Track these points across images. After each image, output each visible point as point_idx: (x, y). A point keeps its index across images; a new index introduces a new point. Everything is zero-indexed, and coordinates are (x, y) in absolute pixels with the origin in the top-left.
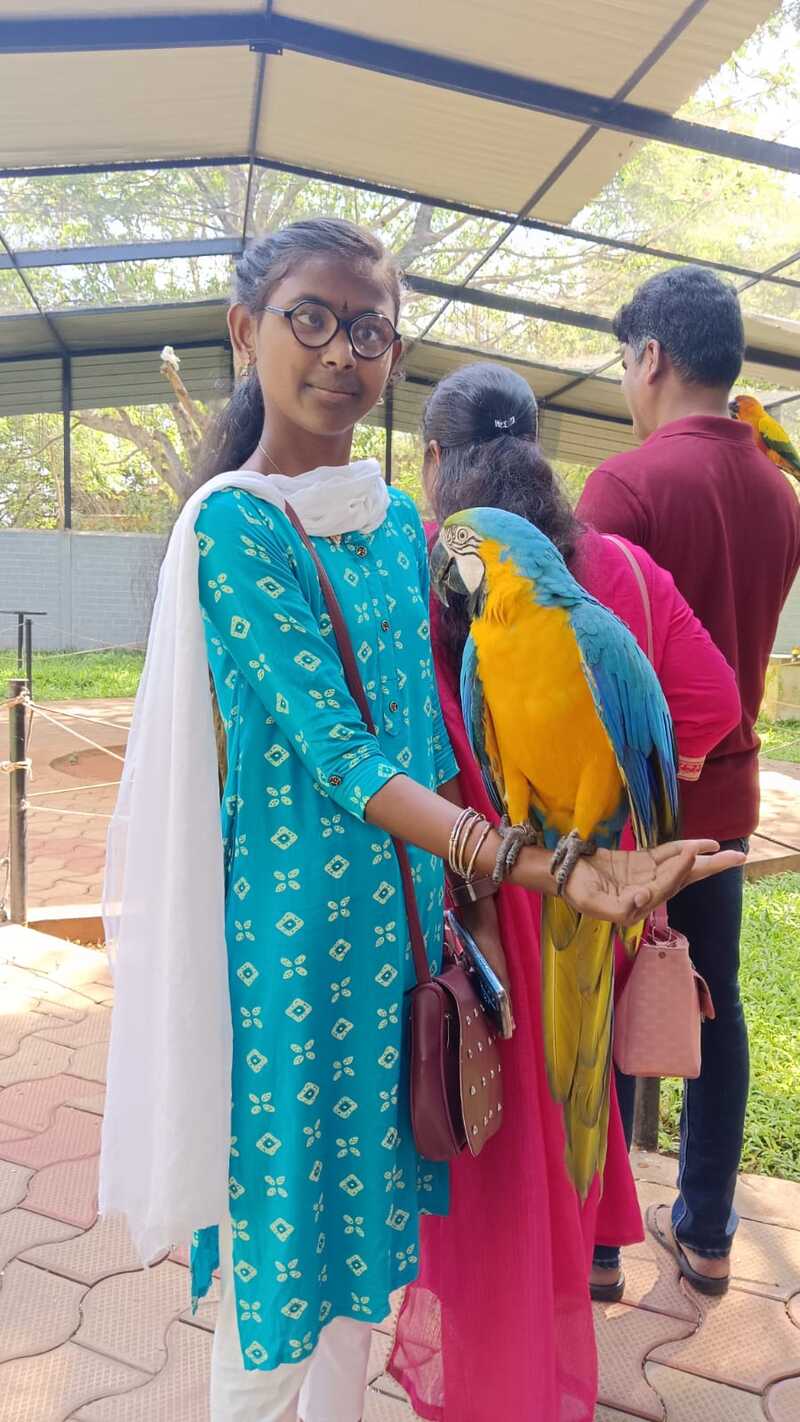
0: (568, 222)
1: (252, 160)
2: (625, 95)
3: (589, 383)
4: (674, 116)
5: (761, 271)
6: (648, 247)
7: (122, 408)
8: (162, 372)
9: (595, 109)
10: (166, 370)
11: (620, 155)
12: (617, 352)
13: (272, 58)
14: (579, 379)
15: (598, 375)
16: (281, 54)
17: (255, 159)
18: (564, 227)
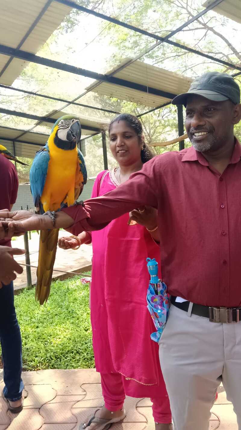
0: (10, 85)
2: (19, 48)
3: (28, 134)
4: (36, 55)
5: (71, 101)
6: (36, 93)
9: (11, 52)
11: (22, 66)
12: (35, 124)
14: (25, 132)
15: (30, 131)
18: (10, 87)
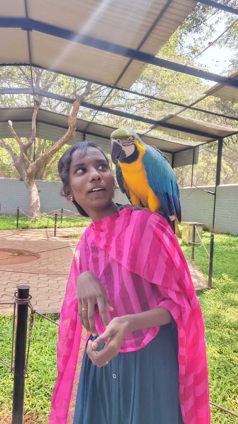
0: (129, 88)
1: (31, 65)
3: (142, 137)
4: (156, 56)
5: (188, 105)
7: (3, 139)
8: (8, 128)
9: (131, 53)
10: (9, 128)
11: (141, 68)
12: (150, 128)
13: (30, 32)
15: (145, 135)
16: (32, 31)
17: (32, 64)
18: (129, 90)
